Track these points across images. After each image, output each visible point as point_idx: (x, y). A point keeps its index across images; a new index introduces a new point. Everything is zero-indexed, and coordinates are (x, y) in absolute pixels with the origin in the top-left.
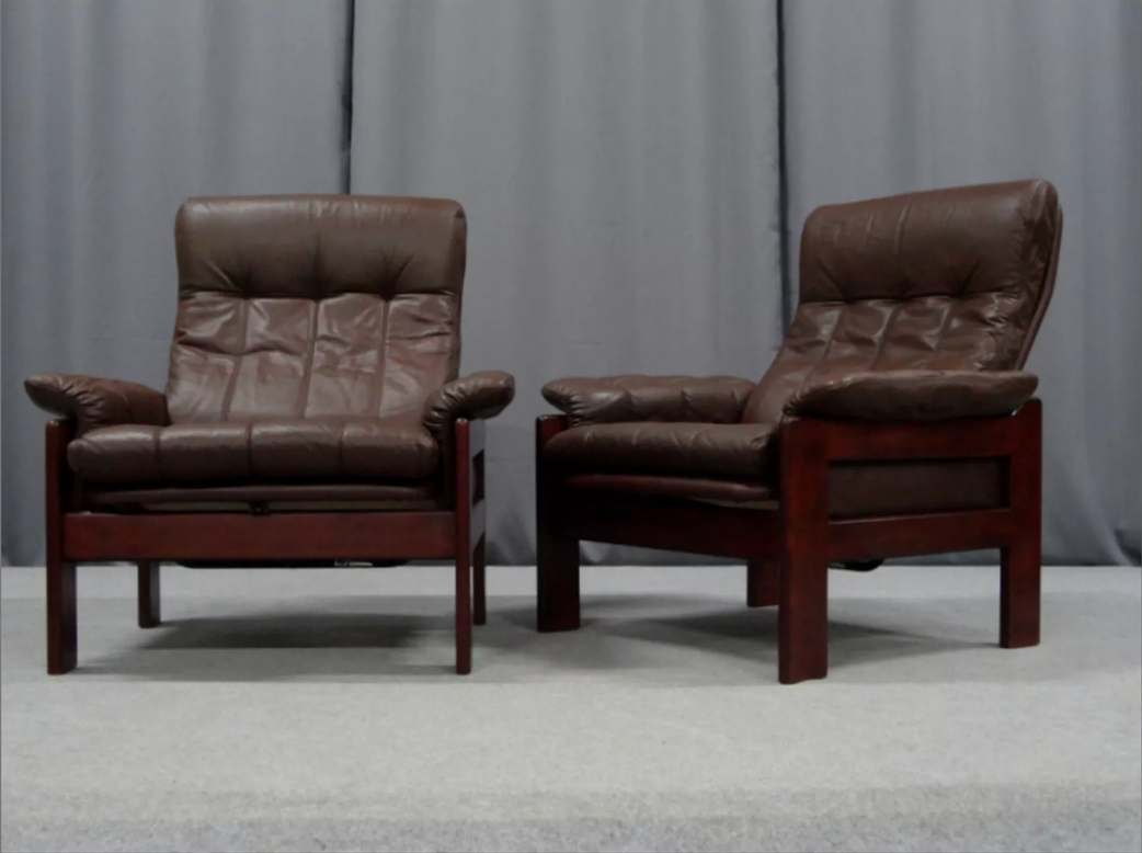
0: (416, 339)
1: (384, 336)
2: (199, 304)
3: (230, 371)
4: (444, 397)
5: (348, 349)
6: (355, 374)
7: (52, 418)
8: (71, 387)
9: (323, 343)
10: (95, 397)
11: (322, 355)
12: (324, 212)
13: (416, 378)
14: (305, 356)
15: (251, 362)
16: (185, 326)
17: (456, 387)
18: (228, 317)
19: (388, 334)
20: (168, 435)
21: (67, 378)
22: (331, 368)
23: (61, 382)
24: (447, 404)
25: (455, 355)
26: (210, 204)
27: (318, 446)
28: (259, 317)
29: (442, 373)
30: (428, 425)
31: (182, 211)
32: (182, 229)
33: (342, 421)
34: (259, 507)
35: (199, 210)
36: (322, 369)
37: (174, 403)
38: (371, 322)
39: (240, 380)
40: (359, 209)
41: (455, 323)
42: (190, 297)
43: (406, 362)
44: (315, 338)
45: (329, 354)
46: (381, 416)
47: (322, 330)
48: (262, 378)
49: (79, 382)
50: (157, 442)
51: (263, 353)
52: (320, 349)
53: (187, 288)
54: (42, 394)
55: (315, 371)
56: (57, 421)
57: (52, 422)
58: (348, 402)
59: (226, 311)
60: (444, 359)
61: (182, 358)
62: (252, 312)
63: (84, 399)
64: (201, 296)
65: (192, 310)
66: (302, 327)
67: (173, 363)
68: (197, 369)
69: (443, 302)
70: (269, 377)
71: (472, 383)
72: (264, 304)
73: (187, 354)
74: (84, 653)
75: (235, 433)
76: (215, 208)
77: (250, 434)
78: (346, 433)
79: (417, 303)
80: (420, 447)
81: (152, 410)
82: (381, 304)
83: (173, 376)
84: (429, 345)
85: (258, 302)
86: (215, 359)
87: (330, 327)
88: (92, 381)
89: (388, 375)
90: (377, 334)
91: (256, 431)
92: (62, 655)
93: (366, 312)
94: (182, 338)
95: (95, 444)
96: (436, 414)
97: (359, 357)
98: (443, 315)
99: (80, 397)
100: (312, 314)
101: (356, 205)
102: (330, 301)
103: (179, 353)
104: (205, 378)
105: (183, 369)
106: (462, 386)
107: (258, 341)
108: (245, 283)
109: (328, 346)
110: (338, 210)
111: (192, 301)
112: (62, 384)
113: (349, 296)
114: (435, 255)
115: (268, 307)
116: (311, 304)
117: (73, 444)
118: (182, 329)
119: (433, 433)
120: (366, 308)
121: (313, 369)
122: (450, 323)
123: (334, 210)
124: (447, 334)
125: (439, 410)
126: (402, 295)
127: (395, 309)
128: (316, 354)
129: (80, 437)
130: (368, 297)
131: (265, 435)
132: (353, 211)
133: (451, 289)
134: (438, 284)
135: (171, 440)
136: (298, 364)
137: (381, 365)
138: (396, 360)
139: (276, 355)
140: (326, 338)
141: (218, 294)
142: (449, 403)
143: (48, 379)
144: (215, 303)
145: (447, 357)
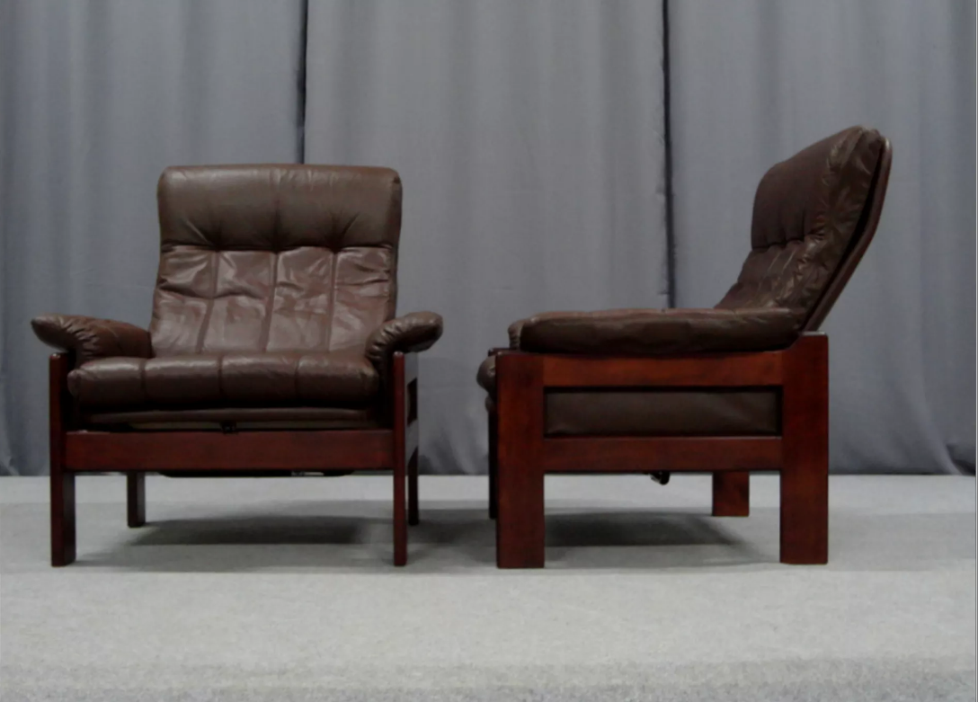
0: (360, 285)
1: (333, 282)
2: (177, 256)
3: (204, 312)
4: (384, 334)
5: (303, 293)
6: (308, 314)
7: (54, 352)
8: (70, 326)
9: (281, 288)
10: (91, 334)
11: (281, 298)
12: (283, 178)
13: (360, 317)
14: (267, 299)
15: (221, 305)
16: (166, 274)
17: (393, 326)
18: (202, 266)
19: (336, 281)
20: (152, 366)
21: (67, 318)
22: (288, 309)
23: (62, 321)
24: (384, 339)
25: (392, 299)
26: (187, 172)
27: (277, 375)
28: (228, 267)
29: (383, 313)
30: (371, 357)
31: (163, 177)
32: (163, 193)
33: (297, 354)
34: (228, 426)
35: (177, 177)
36: (282, 311)
37: (156, 339)
38: (322, 271)
39: (212, 319)
40: (311, 176)
41: (392, 272)
42: (171, 250)
43: (352, 304)
44: (275, 284)
45: (287, 297)
46: (332, 348)
47: (281, 278)
48: (230, 318)
49: (77, 321)
50: (143, 372)
51: (232, 297)
52: (279, 294)
53: (168, 243)
54: (45, 332)
55: (276, 312)
56: (58, 354)
57: (55, 355)
58: (303, 339)
59: (200, 262)
60: (382, 303)
61: (164, 301)
62: (222, 262)
63: (81, 336)
64: (179, 249)
65: (172, 261)
66: (264, 275)
67: (156, 306)
68: (177, 310)
69: (382, 254)
70: (237, 318)
71: (407, 321)
72: (233, 256)
73: (168, 298)
74: (82, 549)
75: (208, 364)
76: (191, 176)
77: (221, 365)
78: (301, 364)
79: (360, 255)
80: (363, 375)
81: (139, 345)
82: (331, 256)
83: (156, 316)
84: (372, 290)
85: (227, 254)
86: (191, 302)
87: (287, 275)
88: (88, 320)
89: (335, 315)
90: (327, 281)
91: (226, 362)
92: (63, 551)
93: (319, 262)
94: (163, 285)
95: (90, 373)
96: (377, 348)
97: (312, 301)
98: (383, 265)
99: (78, 334)
100: (272, 263)
101: (309, 173)
102: (288, 253)
103: (160, 296)
104: (183, 318)
105: (164, 311)
106: (399, 324)
107: (227, 286)
108: (216, 238)
109: (286, 290)
110: (295, 176)
111: (172, 253)
112: (62, 323)
113: (303, 249)
114: (377, 216)
115: (236, 259)
116: (272, 256)
117: (72, 374)
118: (163, 277)
119: (375, 364)
120: (318, 258)
121: (274, 310)
122: (388, 272)
123: (291, 176)
124: (386, 281)
125: (379, 345)
126: (348, 248)
127: (344, 261)
128: (276, 297)
129: (78, 367)
130: (319, 250)
131: (233, 366)
132: (307, 176)
133: (391, 244)
134: (379, 238)
135: (154, 370)
136: (261, 306)
137: (330, 307)
138: (343, 302)
139: (243, 300)
140: (284, 284)
141: (194, 247)
142: (388, 339)
143: (51, 319)
144: (191, 255)
145: (385, 301)
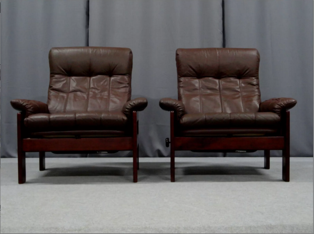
0: (119, 88)
1: (109, 87)
2: (56, 78)
3: (66, 98)
4: (129, 105)
5: (99, 91)
6: (101, 98)
7: (18, 112)
8: (24, 103)
9: (92, 89)
10: (30, 106)
11: (92, 93)
12: (92, 52)
13: (118, 99)
14: (87, 93)
15: (71, 95)
16: (52, 85)
17: (132, 102)
18: (65, 82)
19: (111, 87)
20: (52, 117)
21: (22, 100)
22: (95, 97)
24: (129, 107)
25: (130, 92)
26: (59, 50)
27: (95, 119)
28: (73, 82)
29: (126, 98)
30: (124, 112)
31: (50, 51)
32: (50, 57)
33: (101, 112)
34: (78, 136)
35: (55, 52)
36: (92, 97)
37: (50, 107)
38: (106, 83)
39: (69, 100)
41: (130, 84)
42: (53, 76)
43: (116, 95)
44: (90, 88)
45: (94, 92)
46: (109, 110)
47: (92, 86)
48: (75, 100)
49: (26, 102)
50: (50, 119)
51: (75, 92)
52: (91, 91)
53: (52, 74)
54: (15, 105)
55: (90, 98)
56: (20, 113)
57: (19, 113)
58: (100, 107)
59: (64, 81)
60: (127, 94)
61: (52, 94)
62: (71, 80)
63: (27, 106)
64: (56, 76)
65: (54, 80)
66: (86, 85)
67: (49, 95)
68: (56, 97)
69: (126, 77)
70: (77, 99)
71: (137, 101)
72: (75, 78)
73: (53, 93)
75: (72, 116)
76: (60, 51)
77: (75, 116)
78: (102, 116)
79: (119, 78)
80: (123, 119)
81: (43, 109)
82: (108, 78)
83: (49, 99)
84: (123, 90)
85: (73, 78)
86: (61, 94)
87: (94, 85)
88: (29, 101)
89: (111, 99)
90: (108, 87)
91: (77, 115)
92: (22, 179)
93: (104, 80)
94: (52, 88)
95: (32, 119)
96: (127, 110)
97: (103, 94)
98: (126, 81)
99: (26, 106)
100: (88, 81)
101: (101, 50)
102: (94, 77)
103: (50, 92)
104: (58, 100)
105: (52, 97)
106: (134, 102)
107: (73, 89)
108: (69, 72)
109: (94, 90)
110: (96, 51)
111: (54, 77)
112: (21, 102)
113: (99, 76)
114: (124, 65)
115: (76, 79)
116: (88, 78)
117: (25, 119)
118: (51, 85)
119: (126, 115)
120: (105, 79)
121: (89, 97)
122: (128, 84)
123: (95, 51)
124: (127, 87)
125: (128, 109)
126: (114, 76)
127: (113, 80)
128: (90, 93)
129: (27, 117)
130: (104, 76)
131: (79, 116)
132: (100, 51)
133: (128, 74)
134: (125, 72)
135: (53, 118)
136: (85, 96)
137: (109, 96)
138: (113, 94)
139: (79, 93)
140: (92, 88)
141: (61, 75)
142: (131, 107)
143: (17, 101)
144: (60, 78)
145: (127, 93)
